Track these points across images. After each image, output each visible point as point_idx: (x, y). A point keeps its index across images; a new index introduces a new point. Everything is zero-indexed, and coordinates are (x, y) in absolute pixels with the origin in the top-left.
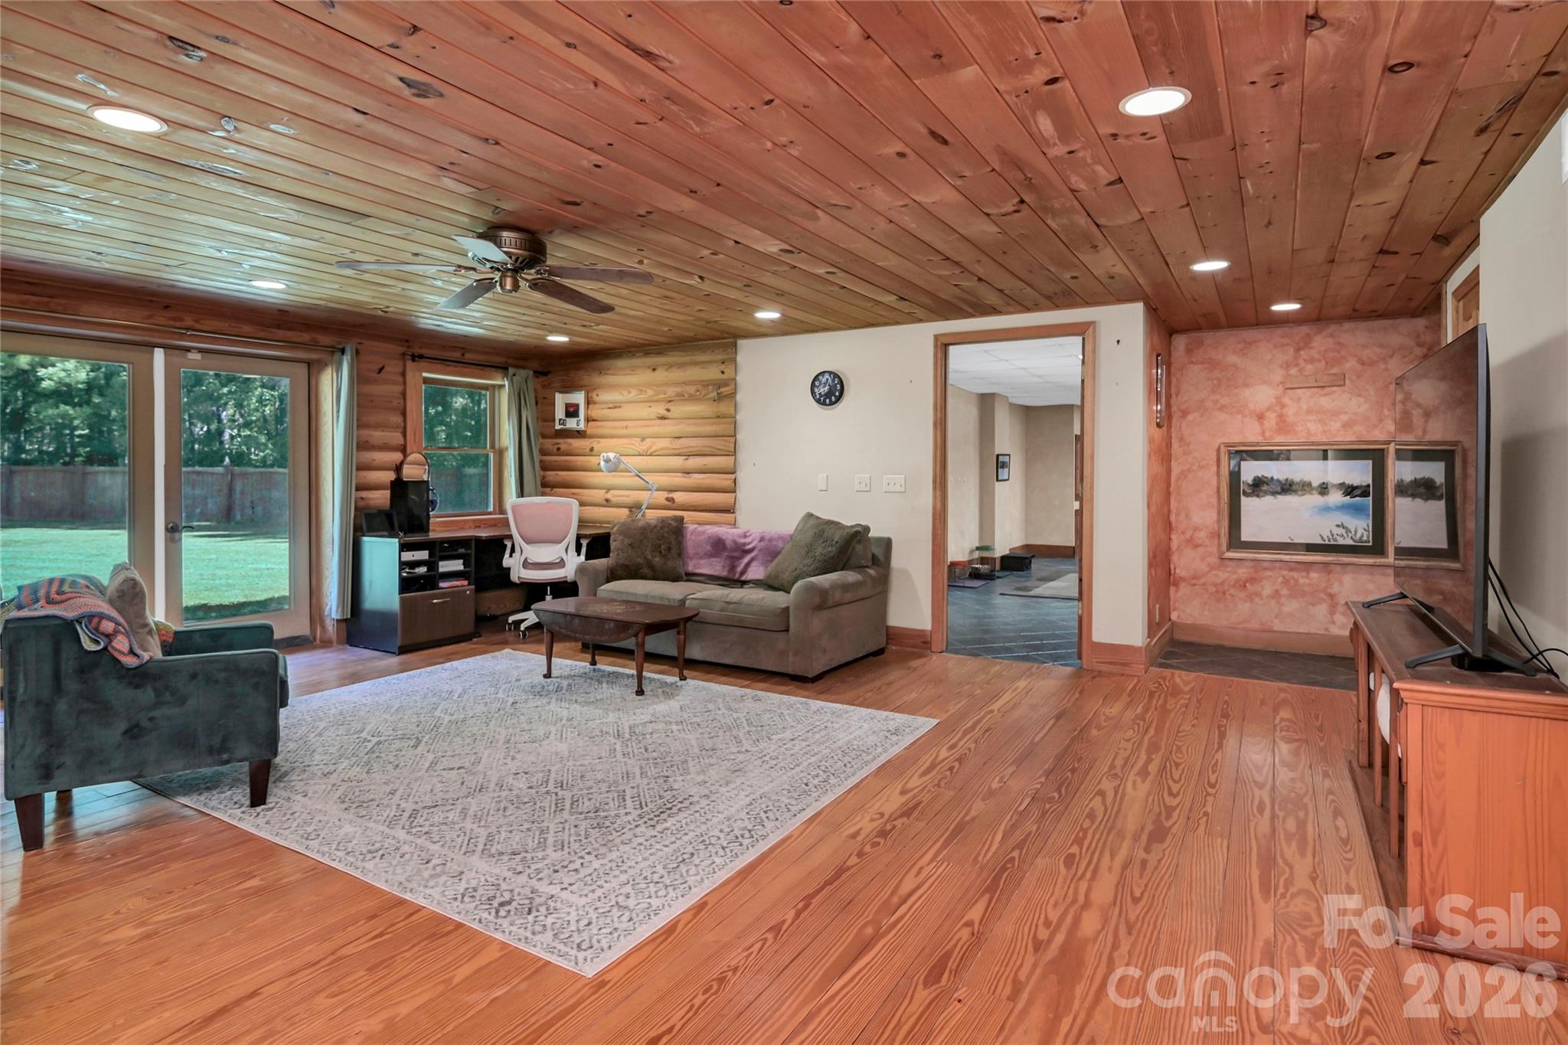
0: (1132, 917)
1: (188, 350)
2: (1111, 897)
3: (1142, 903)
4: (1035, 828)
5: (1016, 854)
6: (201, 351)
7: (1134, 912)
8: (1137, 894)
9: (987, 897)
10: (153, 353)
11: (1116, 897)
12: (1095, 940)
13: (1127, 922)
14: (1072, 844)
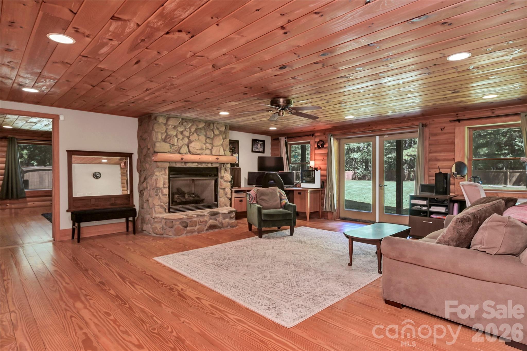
0: (68, 313)
1: (384, 135)
2: (80, 313)
3: (69, 317)
4: (137, 316)
5: (127, 306)
6: (388, 135)
7: (69, 314)
8: (73, 318)
9: (115, 294)
10: (376, 138)
11: (80, 314)
12: (73, 303)
13: (68, 311)
14: (115, 318)
